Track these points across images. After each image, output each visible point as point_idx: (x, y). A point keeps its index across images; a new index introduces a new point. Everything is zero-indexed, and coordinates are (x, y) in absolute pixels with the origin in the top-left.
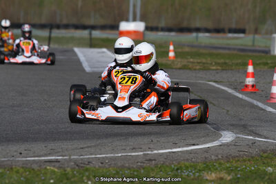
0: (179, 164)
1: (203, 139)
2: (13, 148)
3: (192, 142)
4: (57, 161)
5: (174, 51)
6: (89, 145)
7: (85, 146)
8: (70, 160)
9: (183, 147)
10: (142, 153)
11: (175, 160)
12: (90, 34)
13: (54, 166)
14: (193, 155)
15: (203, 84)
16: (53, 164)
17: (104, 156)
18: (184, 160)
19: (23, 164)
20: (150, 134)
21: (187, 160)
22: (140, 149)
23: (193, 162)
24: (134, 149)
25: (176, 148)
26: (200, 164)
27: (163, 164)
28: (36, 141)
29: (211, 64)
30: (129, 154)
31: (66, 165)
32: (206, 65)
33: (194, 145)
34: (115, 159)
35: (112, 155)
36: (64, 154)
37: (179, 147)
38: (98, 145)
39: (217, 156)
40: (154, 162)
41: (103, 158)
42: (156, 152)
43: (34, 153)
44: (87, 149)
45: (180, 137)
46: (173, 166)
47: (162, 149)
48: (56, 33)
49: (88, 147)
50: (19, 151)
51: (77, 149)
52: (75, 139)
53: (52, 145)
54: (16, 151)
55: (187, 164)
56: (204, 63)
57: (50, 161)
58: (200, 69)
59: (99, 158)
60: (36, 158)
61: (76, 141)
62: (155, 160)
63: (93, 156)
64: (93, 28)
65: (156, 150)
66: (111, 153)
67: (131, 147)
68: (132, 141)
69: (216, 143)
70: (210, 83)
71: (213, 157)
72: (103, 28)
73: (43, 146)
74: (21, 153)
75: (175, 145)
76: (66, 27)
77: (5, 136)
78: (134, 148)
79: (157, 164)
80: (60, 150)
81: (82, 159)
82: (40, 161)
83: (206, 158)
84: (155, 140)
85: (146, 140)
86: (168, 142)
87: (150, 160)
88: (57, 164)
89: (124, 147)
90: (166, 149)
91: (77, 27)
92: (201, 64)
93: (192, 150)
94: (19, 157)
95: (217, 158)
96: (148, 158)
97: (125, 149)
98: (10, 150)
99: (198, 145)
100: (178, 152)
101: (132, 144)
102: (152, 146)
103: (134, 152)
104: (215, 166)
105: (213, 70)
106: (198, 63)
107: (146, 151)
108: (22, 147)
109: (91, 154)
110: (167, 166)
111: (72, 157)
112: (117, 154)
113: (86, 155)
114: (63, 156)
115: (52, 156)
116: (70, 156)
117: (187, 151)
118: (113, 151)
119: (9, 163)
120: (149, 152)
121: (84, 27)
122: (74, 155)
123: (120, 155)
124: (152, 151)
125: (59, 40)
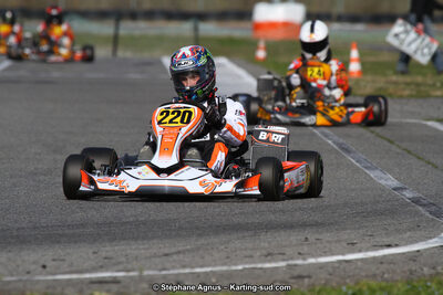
0: (357, 283)
1: (408, 233)
2: (31, 257)
3: (386, 241)
4: (115, 281)
5: (361, 60)
6: (180, 249)
7: (173, 250)
8: (141, 278)
9: (367, 250)
10: (283, 264)
11: (349, 277)
12: (196, 29)
13: (108, 291)
14: (385, 266)
15: (415, 125)
16: (107, 286)
17: (208, 269)
18: (367, 276)
19: (48, 288)
20: (304, 225)
21: (374, 276)
22: (283, 255)
23: (387, 281)
24: (269, 256)
25: (353, 252)
26: (400, 285)
27: (325, 284)
28: (76, 242)
29: (434, 85)
30: (259, 266)
31: (132, 289)
32: (422, 88)
33: (389, 246)
34: (230, 275)
35: (225, 268)
36: (130, 266)
37: (360, 251)
38: (198, 249)
39: (434, 268)
40: (306, 280)
41: (206, 273)
42: (312, 260)
43: (71, 265)
44: (175, 257)
45: (361, 231)
46: (344, 288)
47: (325, 254)
48: (127, 28)
49: (179, 252)
50: (42, 263)
51: (155, 256)
52: (153, 238)
53: (107, 250)
54: (34, 263)
55: (373, 284)
56: (418, 85)
57: (101, 282)
58: (411, 96)
59: (198, 275)
60: (74, 276)
61: (155, 241)
62: (309, 277)
63: (187, 271)
64: (201, 17)
65: (313, 256)
66: (225, 264)
67: (265, 252)
68: (267, 241)
69: (433, 243)
70: (430, 123)
71: (425, 269)
72: (222, 16)
73: (91, 251)
74: (44, 267)
75: (352, 246)
76: (150, 15)
77: (15, 233)
78: (269, 254)
79: (313, 285)
80: (123, 259)
81: (164, 277)
82: (81, 281)
83: (411, 272)
84: (312, 238)
85: (294, 237)
86: (339, 241)
87: (300, 277)
88: (114, 288)
89: (249, 253)
90: (333, 255)
91: (170, 16)
92: (413, 87)
93: (385, 256)
94: (41, 274)
95: (433, 271)
96: (296, 273)
97: (251, 257)
98: (23, 261)
99: (397, 245)
100: (357, 260)
101: (266, 245)
102: (305, 249)
103: (270, 261)
104: (428, 287)
105: (437, 97)
106: (408, 84)
107: (292, 259)
108: (46, 254)
109: (184, 267)
110: (333, 288)
111: (146, 273)
112: (236, 264)
113: (173, 268)
114: (128, 271)
115: (107, 271)
116: (141, 270)
117: (374, 258)
118: (228, 260)
119: (21, 285)
120: (299, 262)
121: (184, 16)
122: (149, 268)
123: (240, 267)
124: (304, 259)
125: (136, 42)
